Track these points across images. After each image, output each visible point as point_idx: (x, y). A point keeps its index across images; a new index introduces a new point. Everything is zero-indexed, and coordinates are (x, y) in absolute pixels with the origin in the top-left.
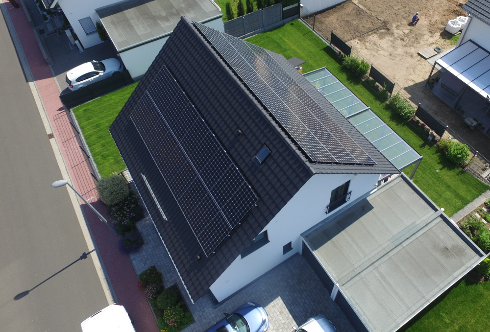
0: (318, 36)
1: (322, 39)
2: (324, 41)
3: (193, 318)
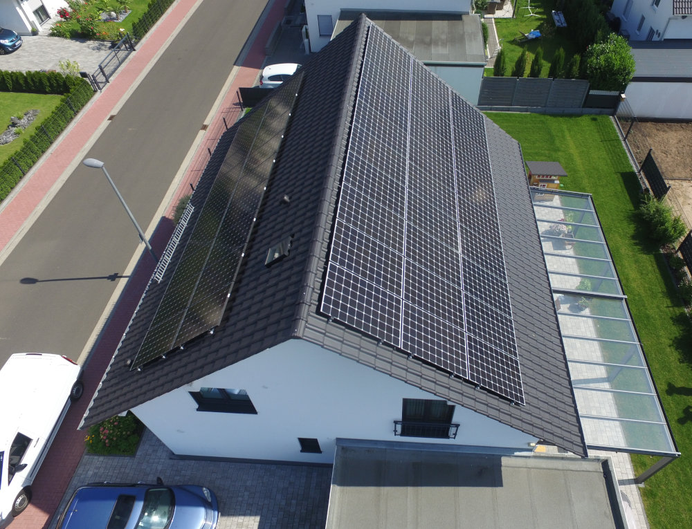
0: (627, 151)
1: (630, 158)
2: (632, 162)
3: (137, 449)
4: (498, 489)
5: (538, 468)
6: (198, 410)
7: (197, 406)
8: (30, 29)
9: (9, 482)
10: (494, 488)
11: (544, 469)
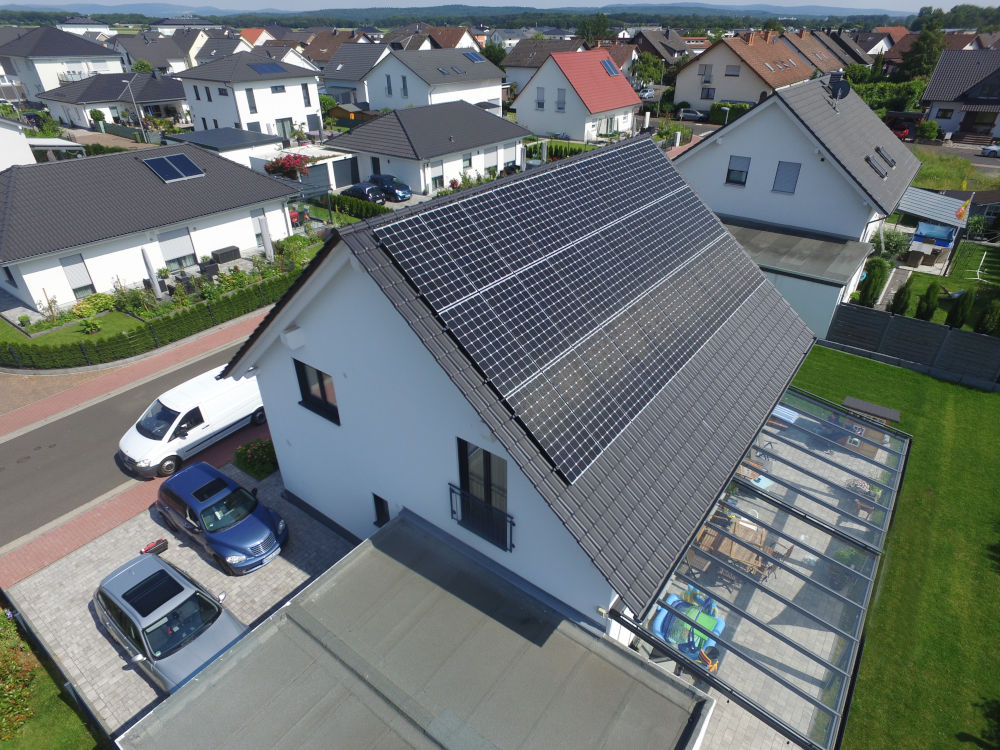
3: (266, 477)
4: (534, 647)
5: (601, 657)
6: (300, 403)
7: (300, 399)
8: (423, 189)
9: (170, 440)
10: (530, 643)
11: (611, 663)
